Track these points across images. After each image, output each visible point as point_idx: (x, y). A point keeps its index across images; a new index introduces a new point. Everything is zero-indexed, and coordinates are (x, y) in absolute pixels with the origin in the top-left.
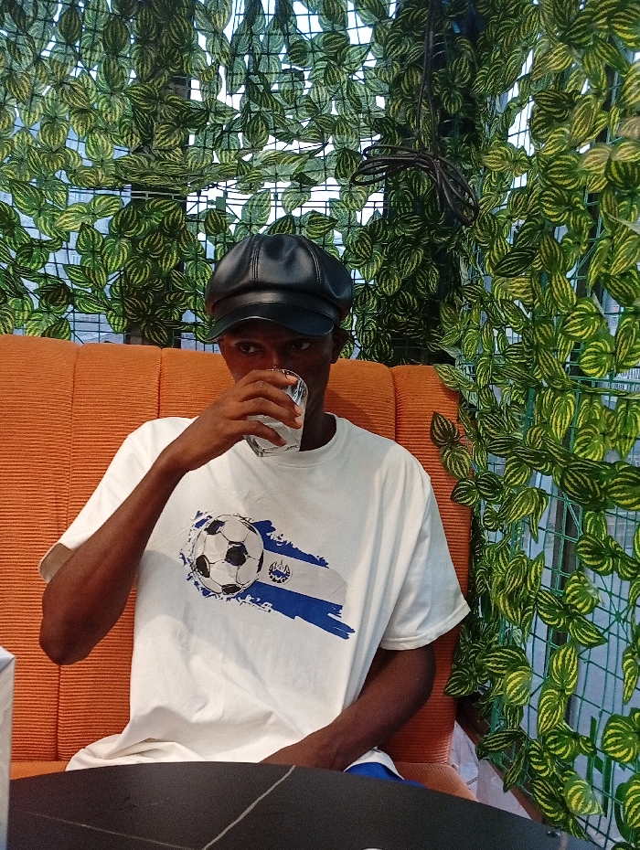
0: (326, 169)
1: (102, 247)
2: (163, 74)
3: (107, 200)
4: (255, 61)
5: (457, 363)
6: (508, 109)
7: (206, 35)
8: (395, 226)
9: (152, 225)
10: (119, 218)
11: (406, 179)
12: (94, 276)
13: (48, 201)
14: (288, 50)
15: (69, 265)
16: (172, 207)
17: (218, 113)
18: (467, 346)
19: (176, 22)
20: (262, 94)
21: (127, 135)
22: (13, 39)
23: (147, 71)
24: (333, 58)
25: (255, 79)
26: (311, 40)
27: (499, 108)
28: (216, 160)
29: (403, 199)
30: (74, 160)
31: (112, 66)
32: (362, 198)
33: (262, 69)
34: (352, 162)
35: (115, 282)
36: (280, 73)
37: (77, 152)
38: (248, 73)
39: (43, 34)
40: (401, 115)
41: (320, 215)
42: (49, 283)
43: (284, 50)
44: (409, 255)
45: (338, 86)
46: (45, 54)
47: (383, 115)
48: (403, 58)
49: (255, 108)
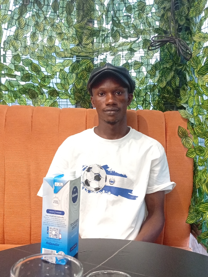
0: (139, 46)
1: (67, 77)
3: (68, 61)
4: (115, 13)
5: (186, 109)
6: (201, 20)
7: (98, 5)
8: (163, 64)
9: (82, 68)
10: (72, 67)
11: (167, 47)
12: (65, 86)
13: (50, 63)
14: (126, 9)
15: (57, 83)
16: (89, 62)
17: (103, 31)
18: (190, 103)
19: (89, 2)
20: (118, 24)
21: (74, 40)
22: (37, 12)
23: (80, 19)
24: (141, 10)
25: (115, 19)
26: (134, 5)
27: (198, 21)
28: (103, 47)
29: (166, 55)
30: (58, 49)
31: (69, 18)
32: (152, 55)
33: (117, 15)
34: (148, 43)
35: (71, 88)
36: (123, 16)
37: (58, 47)
38: (113, 17)
39: (47, 10)
40: (164, 27)
41: (138, 61)
42: (51, 89)
43: (124, 9)
44: (169, 74)
45: (143, 19)
46: (48, 16)
47: (158, 27)
48: (164, 8)
49: (115, 28)
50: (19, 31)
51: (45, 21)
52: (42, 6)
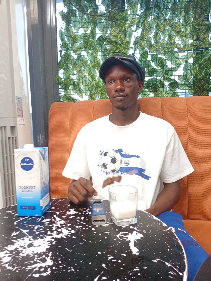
1: (191, 68)
2: (202, 17)
10: (196, 58)
12: (187, 77)
15: (179, 75)
21: (192, 36)
22: (158, 16)
23: (197, 17)
31: (187, 17)
39: (166, 13)
42: (172, 82)
50: (145, 32)
51: (165, 22)
52: (162, 10)
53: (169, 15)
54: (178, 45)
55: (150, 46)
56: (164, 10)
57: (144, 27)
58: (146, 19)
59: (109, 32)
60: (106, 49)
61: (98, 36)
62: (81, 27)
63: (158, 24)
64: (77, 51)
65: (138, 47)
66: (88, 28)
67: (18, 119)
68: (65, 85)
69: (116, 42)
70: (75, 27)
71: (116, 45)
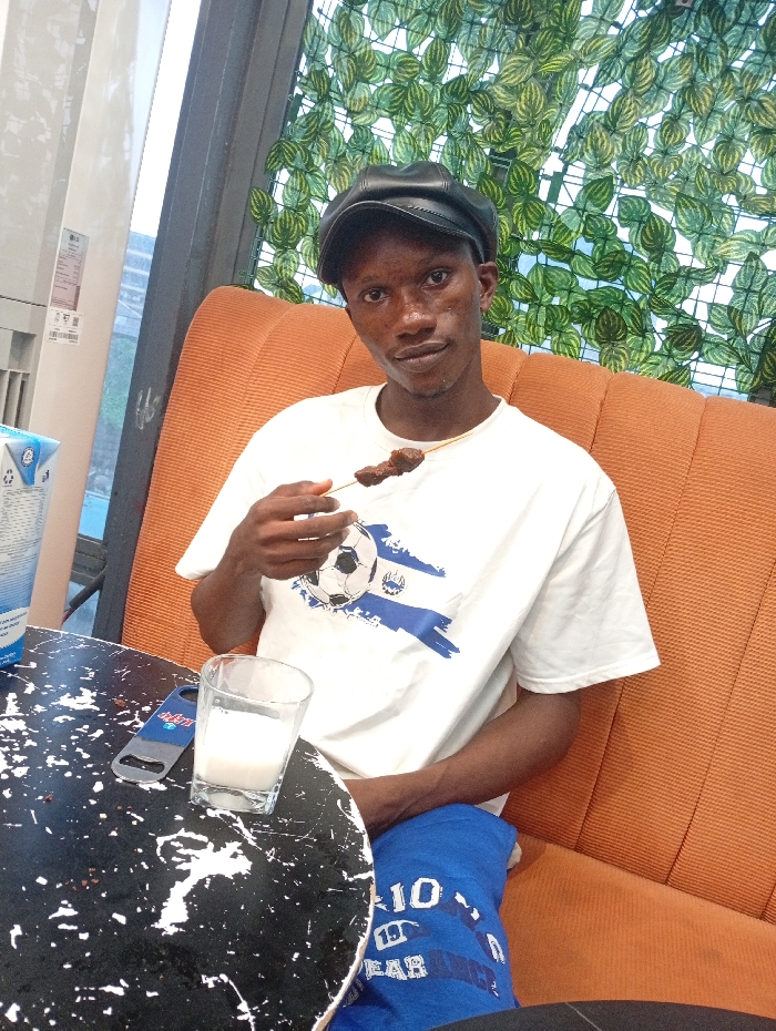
15: (714, 304)
22: (703, 46)
30: (747, 185)
37: (751, 178)
39: (739, 41)
42: (681, 323)
50: (629, 102)
51: (723, 82)
52: (727, 25)
53: (748, 53)
54: (747, 182)
55: (635, 160)
56: (735, 28)
57: (633, 79)
58: (648, 48)
59: (494, 68)
60: (467, 133)
61: (451, 74)
62: (397, 23)
63: (693, 80)
64: (358, 113)
65: (586, 156)
66: (423, 35)
67: (52, 311)
68: (286, 232)
69: (508, 115)
70: (376, 17)
71: (507, 126)
